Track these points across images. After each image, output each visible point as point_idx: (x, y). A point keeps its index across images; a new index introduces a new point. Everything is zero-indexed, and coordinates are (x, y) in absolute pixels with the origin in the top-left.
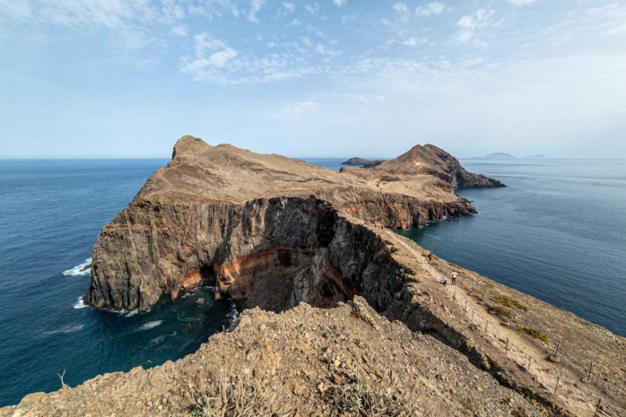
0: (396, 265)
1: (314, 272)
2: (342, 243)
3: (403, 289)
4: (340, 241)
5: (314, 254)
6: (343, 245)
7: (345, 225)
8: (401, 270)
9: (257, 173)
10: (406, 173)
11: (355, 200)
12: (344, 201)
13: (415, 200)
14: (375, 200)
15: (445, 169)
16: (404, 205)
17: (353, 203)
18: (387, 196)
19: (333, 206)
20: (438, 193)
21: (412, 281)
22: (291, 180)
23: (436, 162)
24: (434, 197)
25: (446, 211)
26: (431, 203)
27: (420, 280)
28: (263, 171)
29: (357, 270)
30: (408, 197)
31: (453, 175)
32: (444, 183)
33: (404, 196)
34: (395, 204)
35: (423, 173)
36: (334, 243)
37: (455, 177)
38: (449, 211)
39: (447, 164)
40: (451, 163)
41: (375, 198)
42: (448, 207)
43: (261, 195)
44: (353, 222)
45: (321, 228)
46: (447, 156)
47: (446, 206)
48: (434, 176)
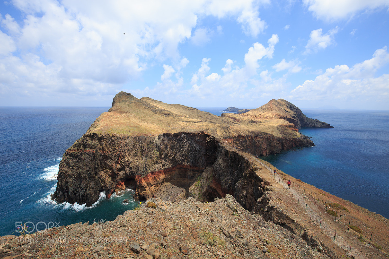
0: (259, 180)
3: (264, 195)
4: (220, 162)
5: (203, 172)
7: (223, 151)
8: (262, 183)
9: (166, 116)
10: (266, 117)
11: (231, 136)
12: (224, 136)
13: (272, 136)
14: (245, 136)
15: (292, 116)
16: (265, 139)
17: (229, 137)
18: (252, 133)
19: (216, 139)
20: (288, 132)
21: (269, 191)
22: (188, 121)
23: (285, 110)
24: (285, 134)
25: (293, 144)
26: (283, 138)
27: (275, 190)
28: (170, 115)
29: (231, 183)
30: (267, 134)
31: (298, 120)
32: (291, 125)
33: (264, 133)
34: (258, 139)
35: (277, 118)
36: (216, 164)
37: (299, 121)
38: (295, 144)
39: (293, 112)
40: (296, 112)
41: (245, 134)
42: (295, 141)
43: (168, 131)
44: (230, 150)
45: (207, 154)
46: (293, 107)
47: (293, 140)
48: (285, 120)
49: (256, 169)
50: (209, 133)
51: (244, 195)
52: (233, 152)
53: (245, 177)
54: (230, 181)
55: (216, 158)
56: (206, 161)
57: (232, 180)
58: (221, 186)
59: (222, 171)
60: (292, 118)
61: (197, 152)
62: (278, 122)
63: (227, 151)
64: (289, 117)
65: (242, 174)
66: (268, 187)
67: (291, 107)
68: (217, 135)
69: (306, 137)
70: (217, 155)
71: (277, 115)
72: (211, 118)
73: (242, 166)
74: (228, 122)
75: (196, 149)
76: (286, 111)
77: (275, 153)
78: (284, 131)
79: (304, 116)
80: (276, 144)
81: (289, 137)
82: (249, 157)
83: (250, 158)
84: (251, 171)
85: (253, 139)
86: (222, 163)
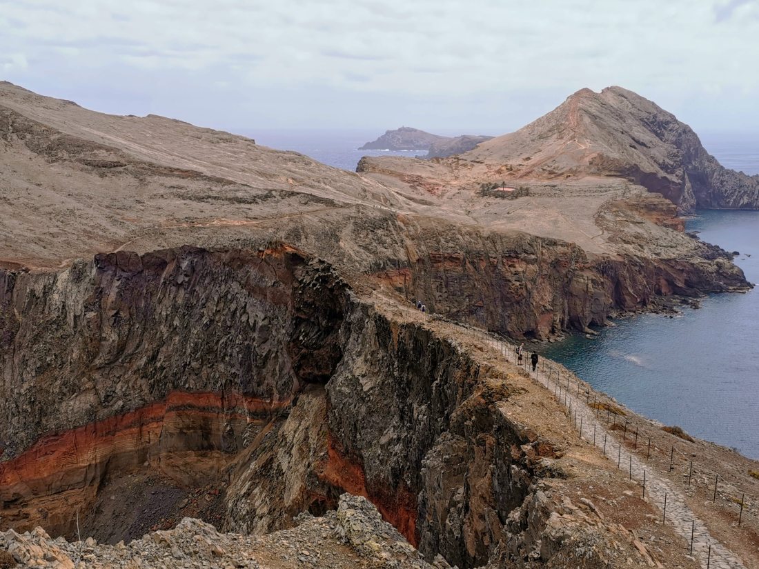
0: (511, 434)
1: (284, 467)
2: (362, 381)
3: (529, 498)
4: (357, 373)
5: (285, 417)
6: (367, 384)
7: (370, 326)
8: (527, 448)
9: (103, 175)
10: (551, 173)
11: (402, 256)
12: (371, 259)
13: (577, 254)
14: (461, 254)
15: (661, 161)
16: (545, 266)
17: (396, 263)
18: (494, 242)
19: (336, 273)
20: (640, 231)
21: (553, 476)
22: (209, 197)
23: (633, 139)
24: (628, 243)
25: (663, 282)
26: (620, 259)
27: (575, 470)
28: (121, 169)
29: (406, 457)
30: (554, 243)
31: (683, 178)
32: (656, 201)
33: (543, 240)
34: (517, 265)
35: (598, 173)
36: (341, 379)
37: (688, 185)
38: (671, 283)
39: (665, 146)
40: (678, 144)
41: (461, 248)
42: (668, 269)
43: (117, 243)
44: (395, 318)
45: (301, 338)
46: (668, 123)
47: (662, 267)
48: (630, 181)
49: (503, 394)
50: (307, 246)
51: (454, 504)
52: (409, 326)
53: (460, 430)
54: (398, 448)
55: (337, 356)
56: (297, 368)
57: (407, 443)
58: (364, 473)
59: (363, 409)
60: (662, 174)
61: (256, 335)
62: (601, 189)
63: (383, 326)
64: (647, 167)
65: (447, 418)
66: (547, 462)
67: (659, 123)
68: (341, 256)
69: (714, 252)
70: (343, 340)
71: (598, 161)
72: (311, 182)
73: (446, 382)
74: (388, 196)
75: (251, 322)
76: (638, 142)
77: (589, 321)
78: (626, 230)
79: (711, 160)
80: (590, 285)
81: (647, 254)
82: (475, 343)
83: (481, 349)
84: (482, 401)
85: (496, 267)
86: (363, 376)
